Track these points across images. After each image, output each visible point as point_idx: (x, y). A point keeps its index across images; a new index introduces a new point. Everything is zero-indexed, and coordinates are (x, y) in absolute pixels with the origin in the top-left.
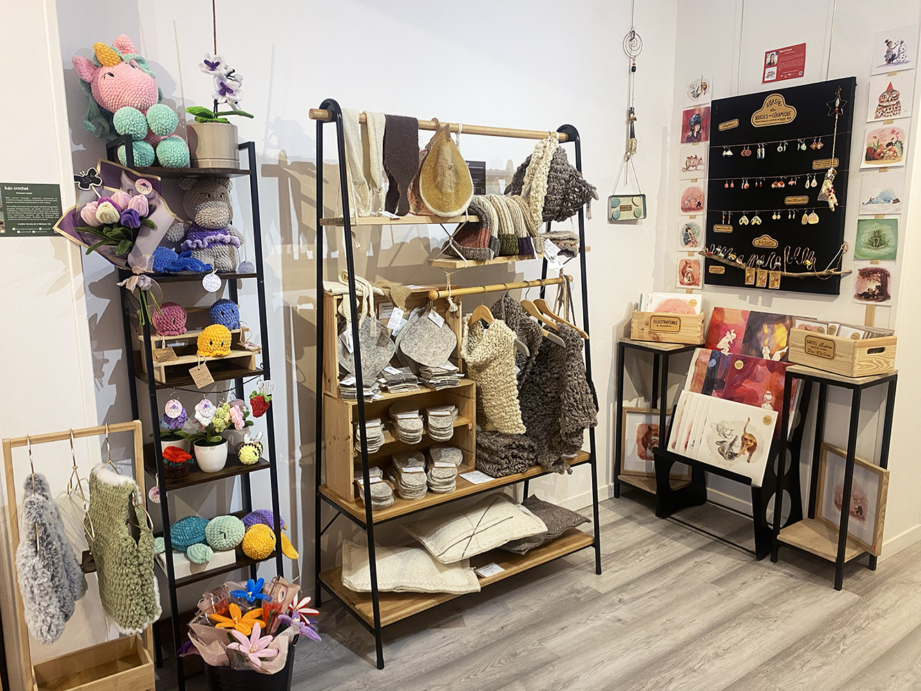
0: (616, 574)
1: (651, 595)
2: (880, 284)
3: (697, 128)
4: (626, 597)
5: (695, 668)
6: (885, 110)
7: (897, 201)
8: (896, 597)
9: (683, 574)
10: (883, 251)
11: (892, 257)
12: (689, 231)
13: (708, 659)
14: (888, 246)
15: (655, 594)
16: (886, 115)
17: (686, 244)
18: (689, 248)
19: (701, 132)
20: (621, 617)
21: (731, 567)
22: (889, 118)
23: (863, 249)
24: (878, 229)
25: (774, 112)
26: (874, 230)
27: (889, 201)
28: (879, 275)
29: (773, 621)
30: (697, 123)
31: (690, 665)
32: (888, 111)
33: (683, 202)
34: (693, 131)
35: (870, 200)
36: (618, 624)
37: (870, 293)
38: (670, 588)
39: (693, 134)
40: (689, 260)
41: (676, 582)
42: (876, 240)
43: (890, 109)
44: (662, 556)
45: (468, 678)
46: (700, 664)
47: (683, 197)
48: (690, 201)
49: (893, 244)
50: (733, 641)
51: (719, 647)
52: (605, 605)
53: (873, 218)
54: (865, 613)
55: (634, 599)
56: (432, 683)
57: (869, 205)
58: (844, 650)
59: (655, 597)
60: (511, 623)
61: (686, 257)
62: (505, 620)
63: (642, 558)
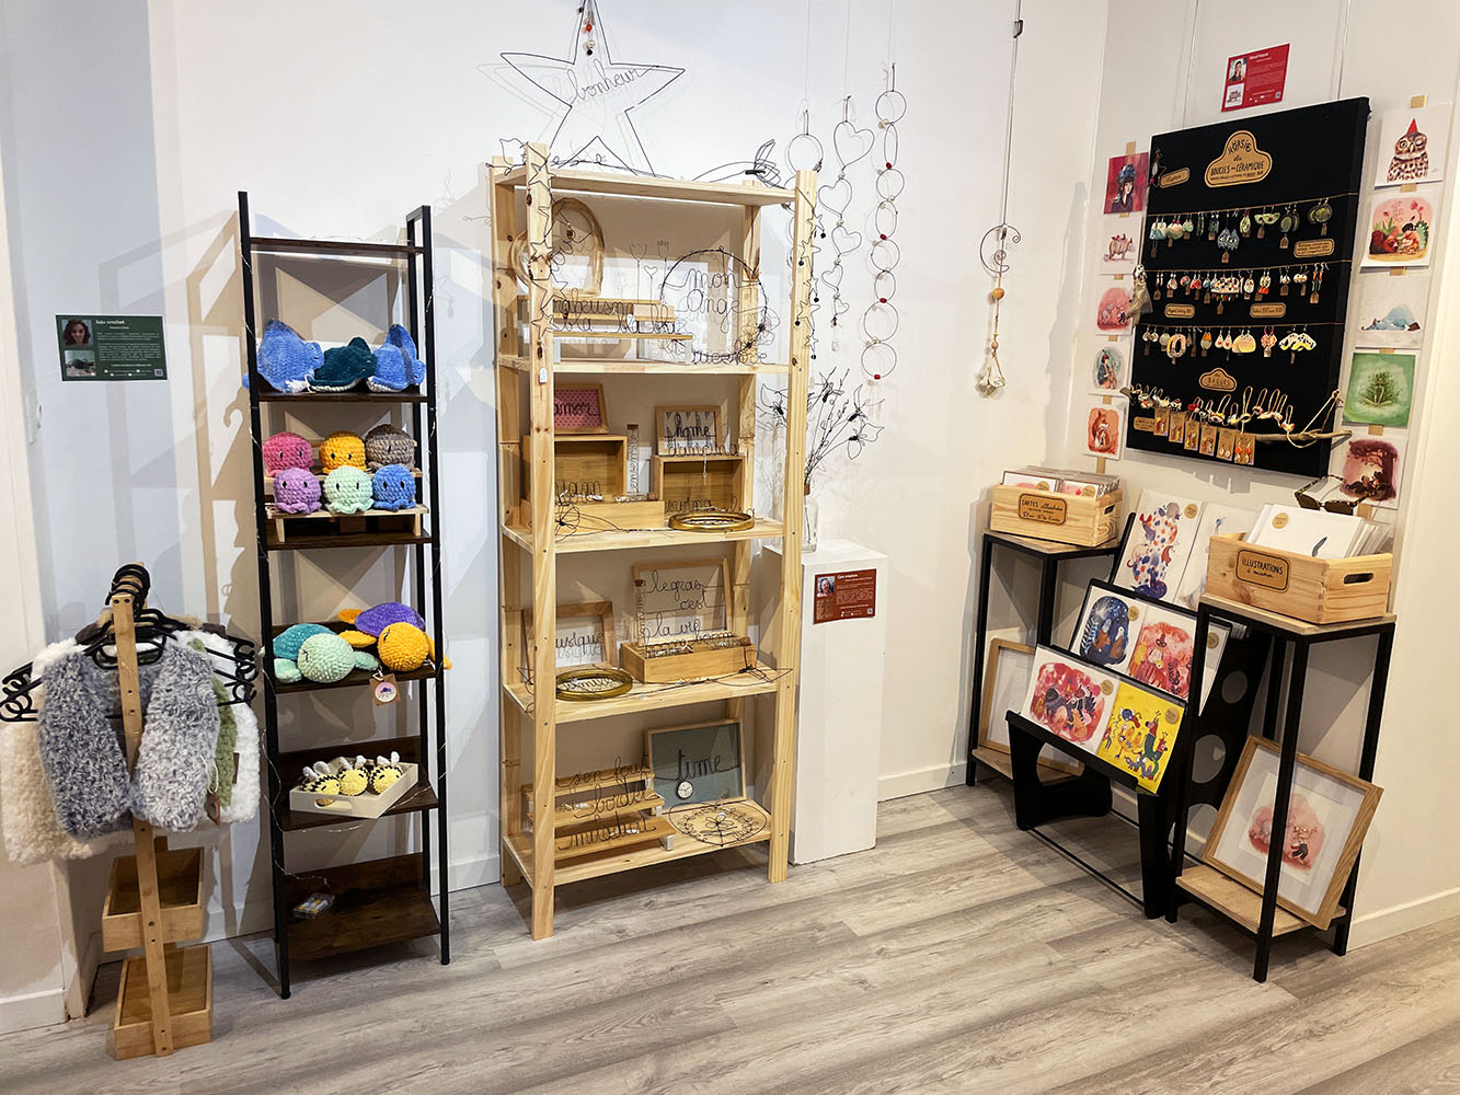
0: (898, 908)
1: (935, 949)
2: (1380, 470)
3: (1128, 188)
4: (893, 946)
5: (944, 1076)
6: (1403, 166)
7: (1415, 327)
8: (1361, 1007)
9: (1008, 922)
10: (1388, 410)
11: (1402, 421)
12: (1106, 361)
13: (974, 1065)
14: (1397, 401)
15: (941, 949)
16: (1406, 175)
17: (1101, 383)
18: (1103, 390)
19: (1133, 194)
20: (870, 979)
21: (1095, 923)
22: (1410, 181)
23: (1358, 405)
24: (1383, 371)
25: (1239, 162)
26: (1378, 372)
27: (1403, 326)
28: (1381, 454)
29: (1120, 1019)
30: (1129, 179)
31: (939, 1070)
32: (1409, 169)
33: (1100, 313)
34: (1122, 193)
35: (1374, 323)
36: (857, 988)
37: (1365, 485)
38: (971, 943)
39: (1121, 199)
40: (1103, 410)
41: (985, 936)
42: (1379, 391)
43: (1411, 166)
44: (987, 890)
45: (580, 1038)
46: (955, 1072)
47: (1101, 305)
48: (1110, 312)
49: (1405, 399)
50: (1033, 1042)
51: (1003, 1049)
52: (851, 954)
53: (1377, 352)
54: (1290, 1028)
55: (904, 952)
56: (523, 1038)
57: (1372, 331)
58: (1217, 1083)
59: (940, 954)
60: (690, 964)
61: (1099, 404)
62: (683, 957)
63: (952, 887)
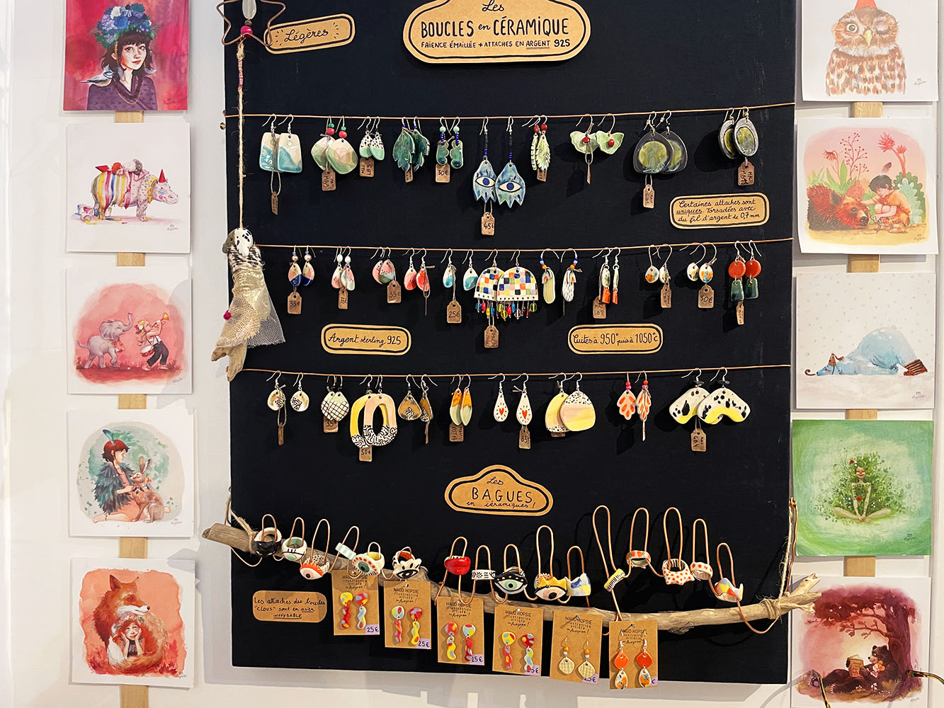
3: (134, 57)
10: (886, 527)
11: (920, 545)
12: (119, 456)
14: (899, 508)
17: (110, 507)
18: (119, 525)
19: (153, 72)
23: (821, 522)
24: (863, 452)
28: (882, 612)
30: (132, 36)
40: (126, 572)
47: (84, 324)
49: (919, 504)
53: (841, 416)
61: (110, 560)
